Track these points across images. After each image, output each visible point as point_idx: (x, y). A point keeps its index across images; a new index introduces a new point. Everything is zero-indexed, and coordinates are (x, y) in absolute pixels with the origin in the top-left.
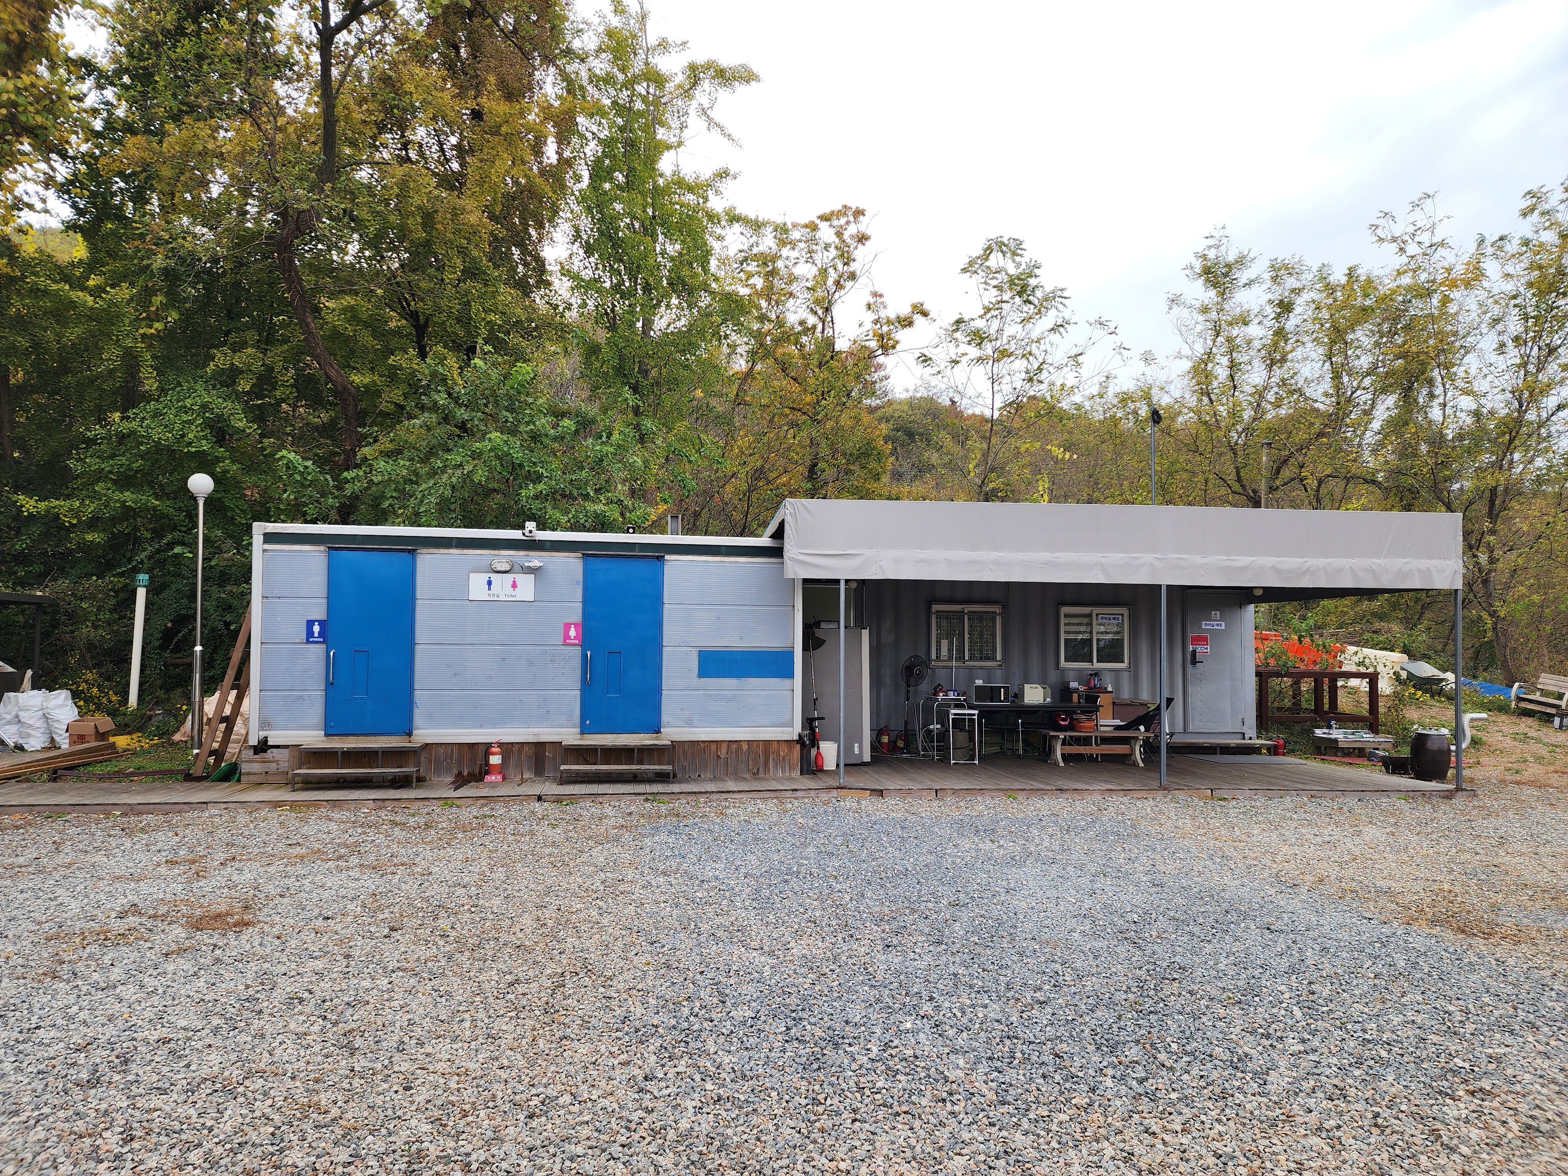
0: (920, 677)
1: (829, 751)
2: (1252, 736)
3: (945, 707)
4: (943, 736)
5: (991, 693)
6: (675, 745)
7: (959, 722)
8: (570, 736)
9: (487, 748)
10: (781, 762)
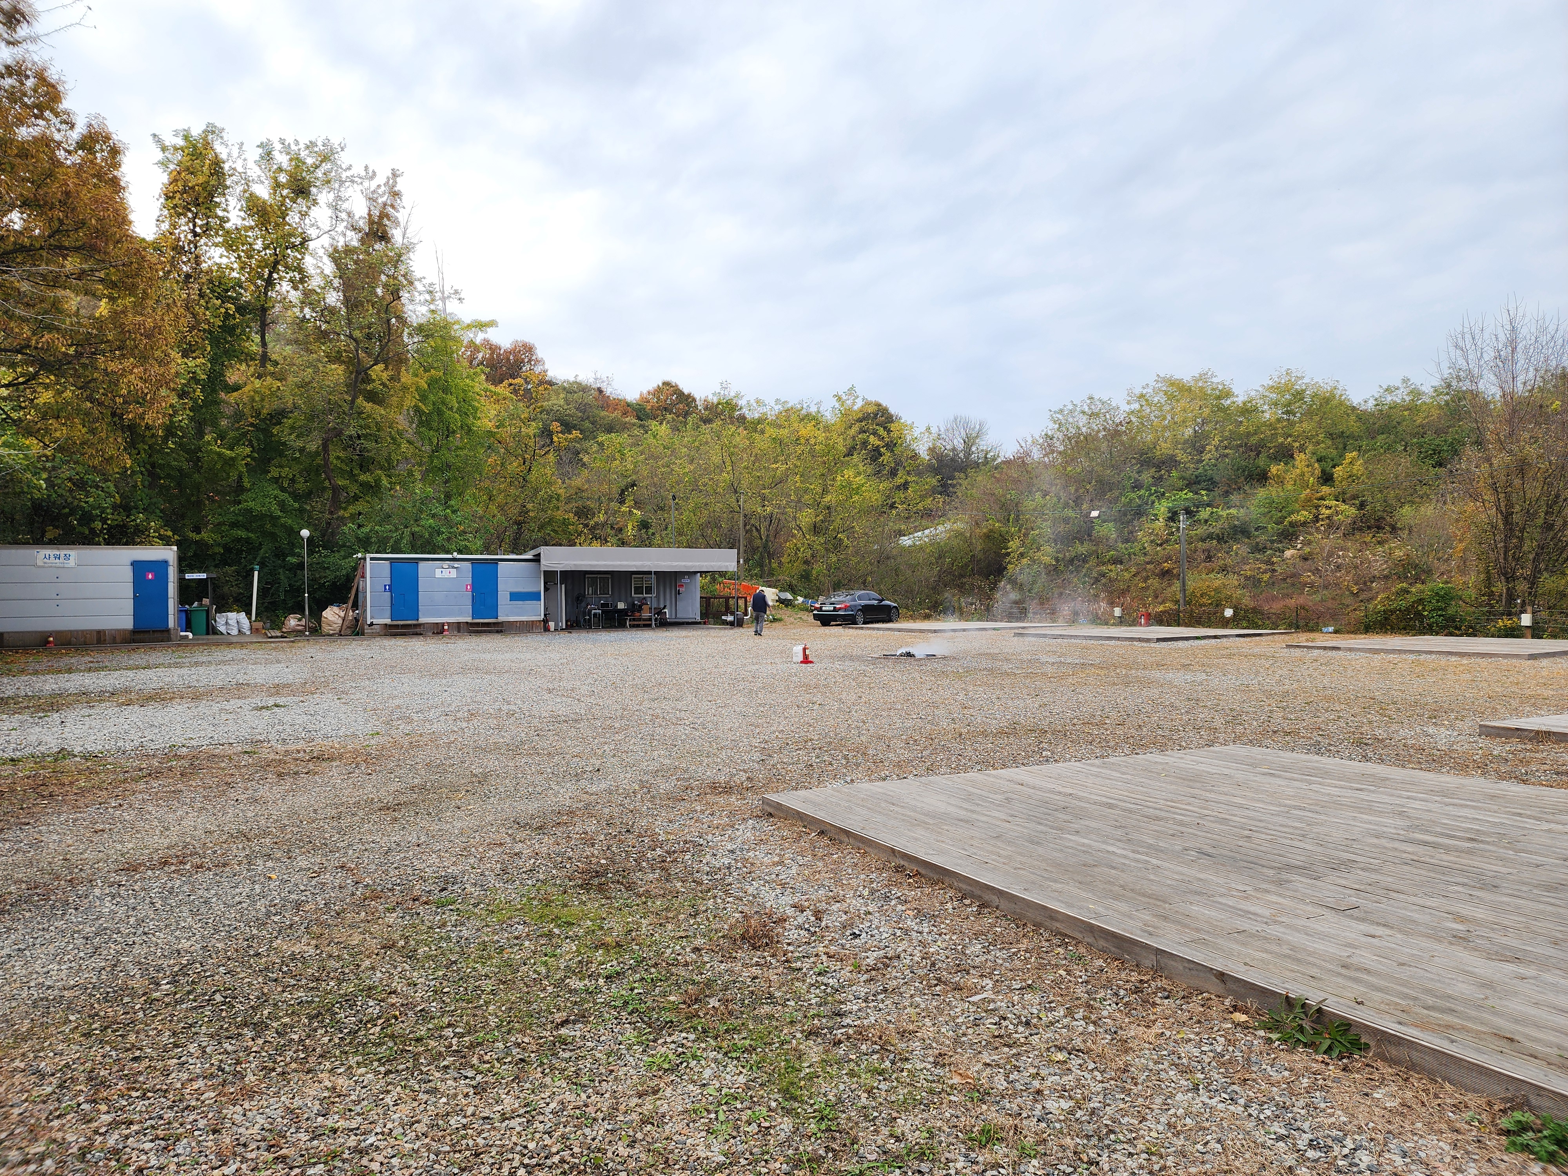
0: (582, 601)
1: (552, 625)
2: (698, 619)
3: (590, 611)
4: (590, 620)
5: (606, 605)
6: (502, 623)
7: (595, 615)
8: (469, 619)
9: (443, 625)
10: (537, 627)
